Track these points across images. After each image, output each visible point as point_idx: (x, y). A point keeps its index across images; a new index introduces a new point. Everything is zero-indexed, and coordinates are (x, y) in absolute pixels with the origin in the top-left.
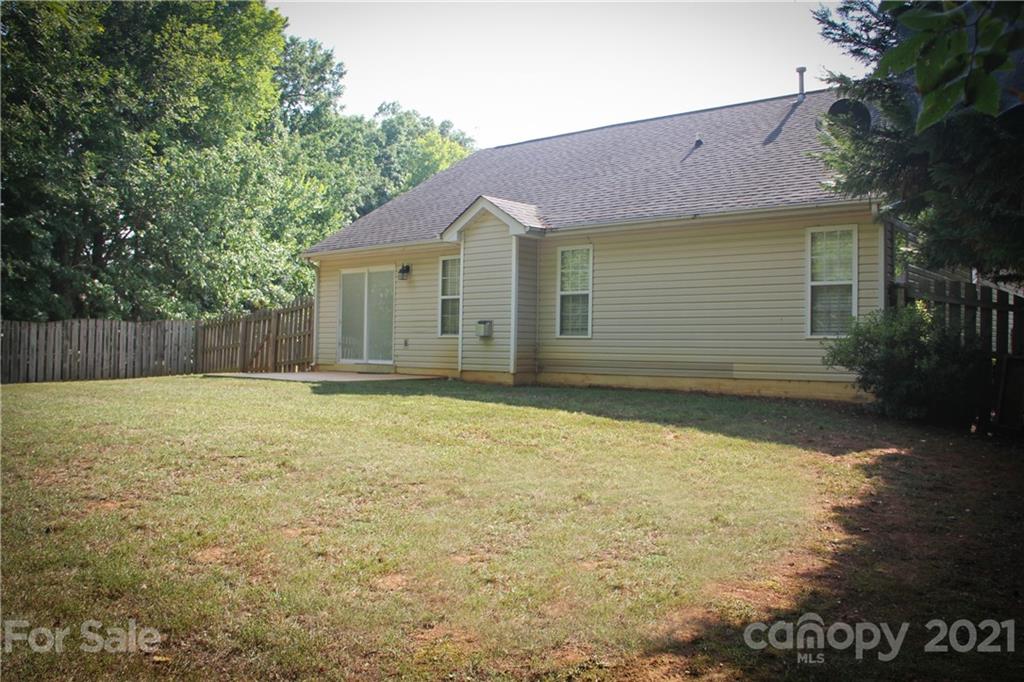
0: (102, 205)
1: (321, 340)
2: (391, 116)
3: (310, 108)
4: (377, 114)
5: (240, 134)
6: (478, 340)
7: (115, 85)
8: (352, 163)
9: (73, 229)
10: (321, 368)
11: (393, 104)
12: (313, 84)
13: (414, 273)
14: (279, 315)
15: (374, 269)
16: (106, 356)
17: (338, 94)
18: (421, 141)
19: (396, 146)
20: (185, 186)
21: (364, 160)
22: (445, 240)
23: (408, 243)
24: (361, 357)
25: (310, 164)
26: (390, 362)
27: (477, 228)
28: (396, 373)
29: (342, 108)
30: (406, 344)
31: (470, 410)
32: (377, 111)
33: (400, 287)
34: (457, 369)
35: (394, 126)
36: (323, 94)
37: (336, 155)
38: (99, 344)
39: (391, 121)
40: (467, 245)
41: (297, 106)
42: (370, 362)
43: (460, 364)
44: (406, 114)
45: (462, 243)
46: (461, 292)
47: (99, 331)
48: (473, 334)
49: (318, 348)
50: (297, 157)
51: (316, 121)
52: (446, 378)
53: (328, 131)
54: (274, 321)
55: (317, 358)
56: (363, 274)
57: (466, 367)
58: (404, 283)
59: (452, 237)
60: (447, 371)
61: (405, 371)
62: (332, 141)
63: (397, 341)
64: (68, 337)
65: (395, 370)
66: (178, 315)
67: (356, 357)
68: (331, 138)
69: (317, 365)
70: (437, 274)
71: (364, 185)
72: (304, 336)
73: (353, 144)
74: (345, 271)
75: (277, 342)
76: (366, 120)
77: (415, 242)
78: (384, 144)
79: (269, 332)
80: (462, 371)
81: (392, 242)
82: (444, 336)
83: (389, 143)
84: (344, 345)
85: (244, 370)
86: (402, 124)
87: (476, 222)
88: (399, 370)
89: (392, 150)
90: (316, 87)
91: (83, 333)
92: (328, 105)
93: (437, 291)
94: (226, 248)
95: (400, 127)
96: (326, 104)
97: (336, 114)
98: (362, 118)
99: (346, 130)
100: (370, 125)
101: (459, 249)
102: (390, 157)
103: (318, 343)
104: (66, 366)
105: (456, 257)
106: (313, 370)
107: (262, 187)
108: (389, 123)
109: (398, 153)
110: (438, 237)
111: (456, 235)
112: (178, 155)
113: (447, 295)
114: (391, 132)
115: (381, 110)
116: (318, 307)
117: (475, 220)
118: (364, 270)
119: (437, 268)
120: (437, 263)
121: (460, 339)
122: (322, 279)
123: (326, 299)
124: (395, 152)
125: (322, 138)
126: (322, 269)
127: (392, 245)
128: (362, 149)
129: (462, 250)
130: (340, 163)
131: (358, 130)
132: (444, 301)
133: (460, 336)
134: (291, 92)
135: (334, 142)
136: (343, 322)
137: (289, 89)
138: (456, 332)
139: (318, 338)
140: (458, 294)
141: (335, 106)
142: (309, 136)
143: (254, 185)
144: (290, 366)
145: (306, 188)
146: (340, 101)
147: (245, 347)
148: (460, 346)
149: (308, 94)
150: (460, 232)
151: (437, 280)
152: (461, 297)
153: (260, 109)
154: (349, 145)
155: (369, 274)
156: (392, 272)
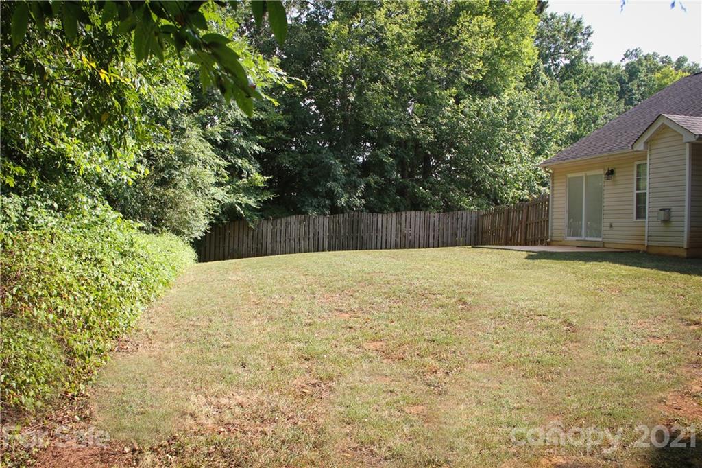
0: (424, 138)
1: (554, 224)
2: (634, 60)
3: (568, 62)
4: (623, 59)
5: (513, 86)
6: (659, 223)
7: (429, 62)
8: (601, 98)
9: (409, 155)
10: (554, 243)
11: (636, 50)
12: (569, 44)
13: (617, 175)
14: (528, 207)
15: (589, 173)
16: (422, 234)
17: (587, 48)
18: (658, 75)
19: (636, 81)
20: (475, 123)
21: (608, 94)
22: (635, 150)
23: (611, 153)
24: (581, 236)
25: (567, 101)
26: (600, 240)
27: (659, 139)
28: (604, 247)
29: (591, 58)
30: (611, 226)
31: (624, 273)
32: (623, 57)
33: (607, 186)
34: (644, 245)
35: (634, 67)
36: (576, 51)
37: (588, 93)
38: (417, 227)
39: (632, 63)
40: (653, 152)
41: (557, 61)
42: (587, 239)
43: (646, 241)
44: (646, 57)
45: (648, 151)
46: (647, 188)
47: (418, 219)
48: (655, 219)
49: (552, 229)
50: (556, 97)
51: (572, 70)
52: (638, 251)
53: (580, 76)
54: (525, 211)
55: (551, 236)
56: (582, 177)
57: (651, 243)
58: (609, 182)
59: (640, 147)
60: (640, 246)
61: (611, 246)
62: (584, 83)
63: (606, 223)
64: (399, 223)
65: (603, 245)
66: (472, 207)
67: (577, 236)
68: (584, 81)
69: (552, 241)
70: (633, 175)
71: (611, 112)
72: (544, 221)
73: (600, 84)
74: (570, 176)
75: (527, 225)
76: (614, 65)
77: (616, 152)
78: (627, 81)
79: (522, 218)
80: (648, 246)
81: (601, 153)
82: (638, 220)
83: (630, 81)
84: (569, 226)
85: (506, 244)
86: (641, 64)
87: (658, 135)
88: (606, 245)
89: (633, 86)
90: (571, 46)
91: (408, 220)
92: (581, 57)
93: (633, 187)
94: (502, 162)
95: (640, 67)
96: (579, 57)
97: (587, 62)
98: (611, 64)
99: (596, 74)
100: (617, 68)
101: (646, 156)
102: (631, 90)
103: (552, 226)
104: (398, 240)
105: (644, 162)
106: (548, 244)
107: (525, 119)
108: (631, 65)
109: (638, 86)
110: (630, 148)
111: (643, 145)
112: (469, 104)
113: (640, 190)
114: (632, 71)
115: (626, 56)
116: (553, 201)
117: (657, 133)
118: (582, 174)
119: (633, 171)
120: (633, 166)
121: (647, 223)
122: (555, 181)
123: (558, 195)
124: (636, 86)
125: (576, 82)
126: (555, 174)
127: (601, 155)
128: (607, 86)
129: (648, 156)
130: (592, 98)
131: (603, 73)
132: (637, 194)
133: (647, 220)
134: (554, 52)
135: (586, 83)
136: (569, 211)
137: (552, 50)
138: (644, 217)
139: (552, 222)
140: (646, 189)
141: (586, 57)
142: (566, 82)
143: (520, 119)
144: (535, 242)
145: (560, 117)
146: (589, 54)
147: (507, 229)
148: (647, 228)
149: (566, 52)
150: (646, 143)
151: (633, 179)
152: (647, 191)
153: (525, 66)
154: (597, 85)
155: (587, 177)
156: (601, 175)
